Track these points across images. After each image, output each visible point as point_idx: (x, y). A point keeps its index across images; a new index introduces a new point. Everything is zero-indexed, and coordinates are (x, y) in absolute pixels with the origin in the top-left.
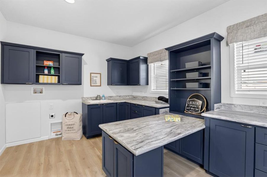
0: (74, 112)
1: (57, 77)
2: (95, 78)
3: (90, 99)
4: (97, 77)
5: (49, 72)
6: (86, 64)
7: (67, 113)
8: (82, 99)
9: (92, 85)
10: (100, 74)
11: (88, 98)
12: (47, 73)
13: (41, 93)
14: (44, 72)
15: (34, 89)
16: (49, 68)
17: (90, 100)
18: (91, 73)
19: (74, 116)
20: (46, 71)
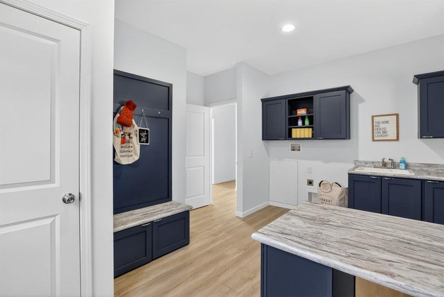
0: (336, 183)
1: (311, 129)
2: (382, 126)
3: (371, 165)
4: (387, 122)
5: (304, 123)
6: (362, 101)
7: (322, 181)
8: (355, 164)
9: (375, 139)
10: (397, 115)
11: (367, 164)
12: (301, 125)
13: (299, 150)
14: (297, 124)
15: (293, 145)
16: (303, 118)
17: (370, 167)
18: (373, 117)
19: (331, 189)
20: (300, 123)
